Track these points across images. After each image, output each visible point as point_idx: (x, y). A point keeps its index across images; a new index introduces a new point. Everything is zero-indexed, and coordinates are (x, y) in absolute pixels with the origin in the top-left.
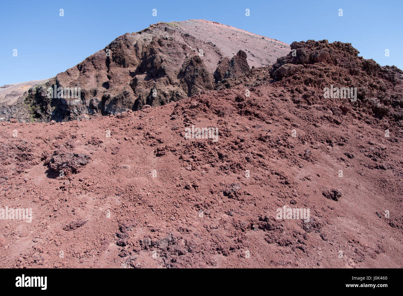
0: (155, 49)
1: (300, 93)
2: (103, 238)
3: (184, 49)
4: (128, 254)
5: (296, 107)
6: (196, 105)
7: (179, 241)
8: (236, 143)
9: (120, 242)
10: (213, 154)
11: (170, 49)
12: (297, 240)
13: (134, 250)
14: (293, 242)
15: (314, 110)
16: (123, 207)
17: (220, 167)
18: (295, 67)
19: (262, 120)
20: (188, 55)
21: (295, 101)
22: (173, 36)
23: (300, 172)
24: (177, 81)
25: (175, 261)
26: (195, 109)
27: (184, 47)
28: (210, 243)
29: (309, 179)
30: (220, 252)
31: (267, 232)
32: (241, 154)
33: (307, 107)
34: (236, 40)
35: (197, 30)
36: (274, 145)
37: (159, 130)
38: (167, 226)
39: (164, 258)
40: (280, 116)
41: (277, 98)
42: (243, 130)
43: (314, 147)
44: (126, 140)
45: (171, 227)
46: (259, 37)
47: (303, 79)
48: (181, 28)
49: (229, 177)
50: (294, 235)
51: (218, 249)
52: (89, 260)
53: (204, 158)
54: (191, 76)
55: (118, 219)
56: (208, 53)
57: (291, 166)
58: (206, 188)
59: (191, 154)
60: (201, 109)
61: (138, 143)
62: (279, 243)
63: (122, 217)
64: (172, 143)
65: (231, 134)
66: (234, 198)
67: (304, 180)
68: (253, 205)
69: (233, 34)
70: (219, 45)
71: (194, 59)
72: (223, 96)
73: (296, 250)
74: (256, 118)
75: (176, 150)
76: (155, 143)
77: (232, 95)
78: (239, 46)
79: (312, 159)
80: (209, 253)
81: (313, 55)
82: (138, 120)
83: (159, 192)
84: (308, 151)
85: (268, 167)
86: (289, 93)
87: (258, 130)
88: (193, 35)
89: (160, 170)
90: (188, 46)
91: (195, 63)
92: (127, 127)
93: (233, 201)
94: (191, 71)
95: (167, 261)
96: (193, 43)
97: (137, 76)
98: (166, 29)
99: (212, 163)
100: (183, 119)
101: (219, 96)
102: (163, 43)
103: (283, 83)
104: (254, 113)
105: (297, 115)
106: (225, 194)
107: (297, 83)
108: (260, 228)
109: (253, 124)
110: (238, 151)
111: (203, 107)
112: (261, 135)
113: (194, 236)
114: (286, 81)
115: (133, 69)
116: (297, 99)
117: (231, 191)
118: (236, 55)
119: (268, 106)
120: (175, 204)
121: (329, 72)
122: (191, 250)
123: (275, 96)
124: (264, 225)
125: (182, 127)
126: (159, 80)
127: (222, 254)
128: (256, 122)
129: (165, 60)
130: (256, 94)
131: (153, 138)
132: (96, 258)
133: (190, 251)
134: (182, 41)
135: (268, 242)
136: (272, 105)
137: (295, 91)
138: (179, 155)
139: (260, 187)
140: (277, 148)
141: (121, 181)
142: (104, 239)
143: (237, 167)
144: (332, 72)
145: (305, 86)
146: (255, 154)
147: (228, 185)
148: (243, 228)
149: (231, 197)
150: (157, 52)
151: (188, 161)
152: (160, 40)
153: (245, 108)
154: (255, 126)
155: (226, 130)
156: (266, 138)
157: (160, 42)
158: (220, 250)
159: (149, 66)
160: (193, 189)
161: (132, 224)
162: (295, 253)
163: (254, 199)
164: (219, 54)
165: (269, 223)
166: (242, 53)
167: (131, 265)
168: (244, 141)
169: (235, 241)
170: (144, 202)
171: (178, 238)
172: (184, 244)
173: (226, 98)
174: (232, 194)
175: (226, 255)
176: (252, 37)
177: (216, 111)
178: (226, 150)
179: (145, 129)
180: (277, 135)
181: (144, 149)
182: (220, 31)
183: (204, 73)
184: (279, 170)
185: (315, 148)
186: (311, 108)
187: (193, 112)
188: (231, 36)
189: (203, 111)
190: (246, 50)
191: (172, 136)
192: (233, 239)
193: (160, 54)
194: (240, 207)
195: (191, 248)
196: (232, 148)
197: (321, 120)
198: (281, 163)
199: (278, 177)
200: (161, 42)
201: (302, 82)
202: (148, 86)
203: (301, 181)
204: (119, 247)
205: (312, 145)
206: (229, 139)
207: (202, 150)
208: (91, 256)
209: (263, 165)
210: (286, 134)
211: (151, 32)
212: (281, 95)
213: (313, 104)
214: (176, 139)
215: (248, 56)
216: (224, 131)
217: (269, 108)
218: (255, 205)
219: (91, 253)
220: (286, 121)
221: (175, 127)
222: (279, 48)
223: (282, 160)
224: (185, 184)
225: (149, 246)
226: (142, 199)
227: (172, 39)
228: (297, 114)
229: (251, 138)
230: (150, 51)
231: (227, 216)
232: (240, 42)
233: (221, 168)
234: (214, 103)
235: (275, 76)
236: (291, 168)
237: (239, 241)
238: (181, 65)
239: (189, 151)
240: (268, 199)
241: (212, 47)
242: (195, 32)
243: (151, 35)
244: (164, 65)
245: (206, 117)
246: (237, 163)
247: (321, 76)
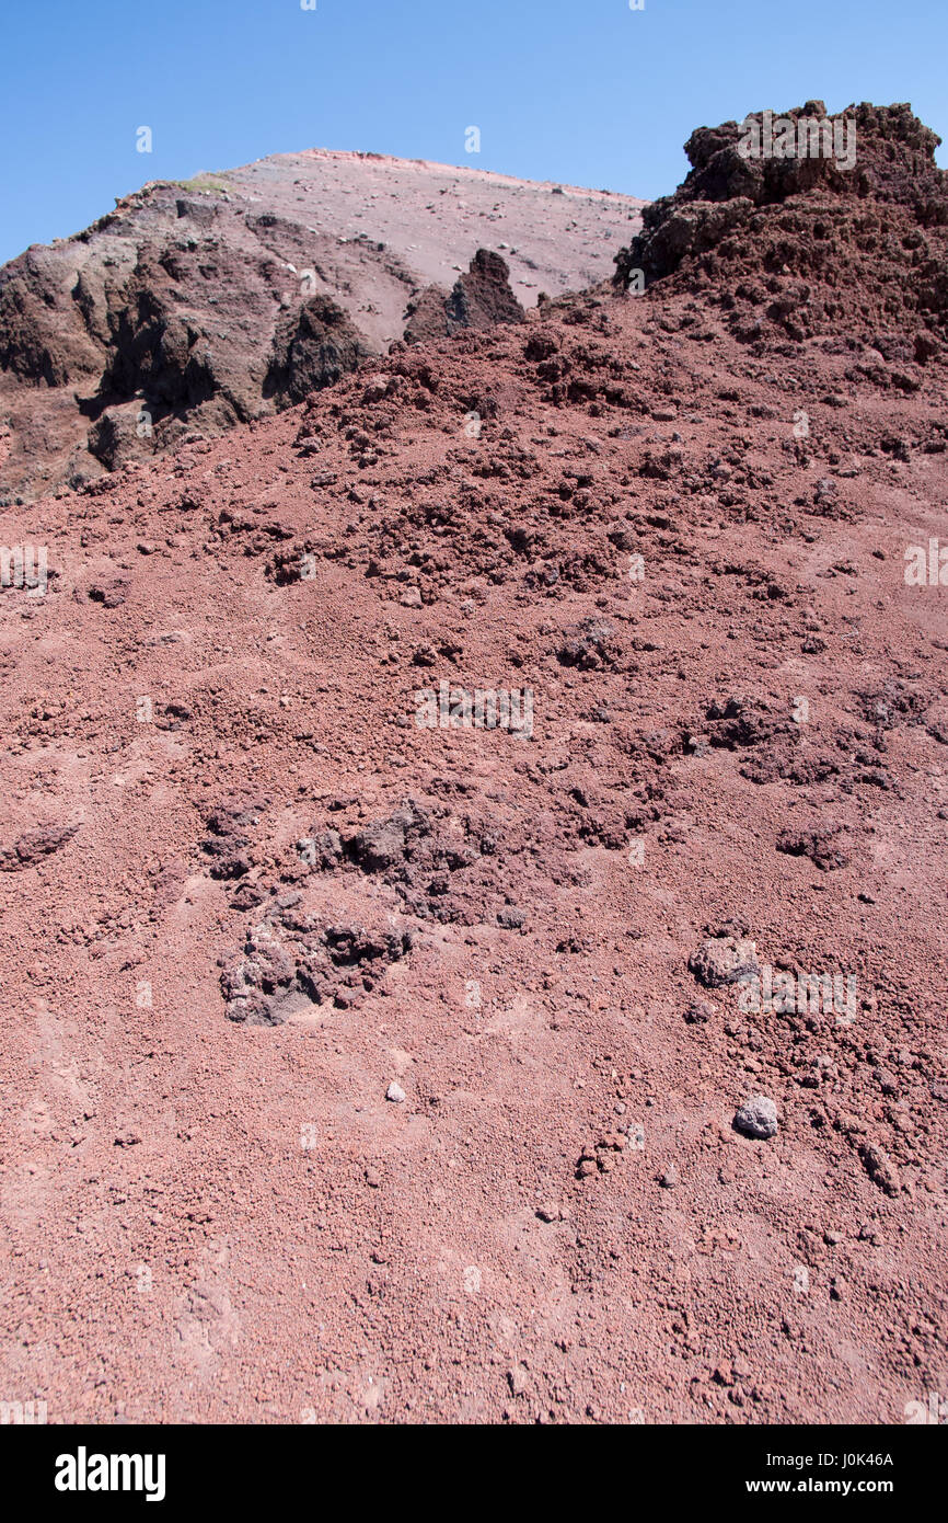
0: (157, 295)
1: (755, 302)
2: (153, 865)
3: (268, 277)
4: (266, 894)
5: (750, 353)
6: (383, 386)
7: (442, 822)
8: (565, 493)
9: (223, 864)
10: (491, 539)
11: (214, 287)
12: (853, 757)
13: (284, 879)
14: (840, 764)
15: (816, 357)
16: (201, 760)
17: (525, 578)
18: (721, 210)
19: (638, 409)
20: (286, 298)
21: (742, 333)
22: (215, 232)
23: (814, 555)
24: (266, 405)
25: (444, 890)
26: (383, 404)
27: (266, 270)
28: (551, 814)
29: (849, 571)
30: (595, 838)
31: (742, 752)
32: (591, 526)
33: (791, 348)
34: (459, 215)
35: (303, 195)
36: (701, 484)
37: (262, 498)
38: (384, 786)
39: (401, 885)
40: (700, 392)
41: (674, 335)
42: (577, 450)
43: (841, 472)
44: (144, 551)
45: (400, 786)
46: (542, 189)
47: (756, 253)
48: (238, 197)
49: (563, 605)
50: (839, 744)
51: (583, 832)
52: (124, 944)
53: (458, 558)
54: (312, 377)
55: (195, 799)
56: (360, 280)
57: (774, 541)
58: (490, 652)
59: (406, 552)
60: (406, 398)
61: (194, 556)
62: (793, 776)
63: (208, 789)
64: (325, 530)
65: (537, 467)
66: (599, 666)
67: (834, 575)
68: (673, 679)
69: (443, 192)
70: (395, 245)
71: (312, 310)
72: (476, 350)
73: (855, 787)
74: (612, 408)
75: (347, 550)
76: (260, 543)
77: (507, 344)
78: (472, 237)
79: (845, 510)
80: (556, 850)
81: (778, 168)
82: (171, 483)
83: (321, 690)
84: (824, 483)
85: (696, 553)
86: (717, 311)
87: (632, 442)
88: (290, 218)
89: (304, 626)
90: (280, 263)
91: (319, 326)
92: (140, 510)
93: (599, 678)
94: (308, 359)
95: (415, 895)
96: (298, 248)
97: (109, 412)
98: (182, 209)
99: (494, 572)
100: (347, 445)
101: (461, 351)
102: (180, 265)
103: (685, 278)
104: (603, 390)
105: (761, 378)
106: (566, 658)
107: (737, 269)
108: (715, 743)
109: (611, 427)
110: (577, 520)
111: (411, 392)
112: (647, 455)
113: (491, 804)
114: (696, 268)
115: (90, 387)
116: (747, 325)
117: (585, 645)
118: (467, 271)
119: (647, 361)
120: (391, 718)
121: (846, 220)
122: (490, 847)
123: (664, 327)
124: (728, 730)
125: (349, 473)
126: (195, 415)
127: (601, 846)
128: (617, 418)
129: (202, 330)
130: (595, 329)
131: (248, 528)
132: (149, 931)
133: (487, 850)
134: (252, 246)
135: (756, 780)
136: (661, 357)
137: (735, 300)
138: (364, 562)
139: (684, 622)
140: (714, 490)
141: (165, 682)
142: (161, 870)
143: (587, 570)
144: (855, 221)
145: (770, 276)
146: (642, 520)
147: (569, 630)
148: (658, 752)
149: (588, 665)
150: (168, 305)
151: (403, 577)
152: (167, 254)
153: (568, 377)
154: (617, 431)
155: (516, 453)
156: (668, 466)
157: (168, 263)
158: (593, 834)
159: (147, 363)
160: (445, 661)
161: (251, 803)
162: (853, 798)
163: (671, 658)
164: (401, 277)
165: (746, 719)
166: (487, 258)
167: (285, 925)
168: (591, 485)
169: (638, 794)
170: (277, 729)
171: (434, 813)
172: (462, 831)
173: (490, 356)
174: (591, 653)
175: (618, 847)
176: (516, 193)
177: (462, 399)
178: (532, 521)
179: (210, 506)
180: (707, 450)
181: (224, 569)
182: (393, 188)
183: (359, 359)
184: (740, 558)
185: (845, 476)
186: (805, 350)
187: (379, 412)
188: (436, 201)
189: (414, 408)
190: (503, 247)
191: (320, 509)
192: (630, 792)
193: (181, 311)
194: (628, 690)
195: (488, 838)
196: (554, 511)
197: (847, 383)
198: (737, 537)
199: (742, 579)
200: (175, 260)
201: (754, 265)
202: (161, 444)
203: (822, 581)
204: (223, 883)
205: (835, 467)
206: (535, 485)
207: (445, 534)
208: (129, 930)
209: (678, 551)
210: (736, 441)
211: (126, 229)
212: (685, 323)
213: (809, 335)
214: (336, 515)
215: (511, 271)
216: (510, 458)
217: (655, 370)
218: (681, 676)
219: (124, 920)
220: (725, 405)
221: (323, 476)
222: (623, 221)
223: (742, 529)
224: (410, 652)
225: (337, 854)
226: (266, 720)
227: (212, 246)
228: (759, 375)
229: (614, 472)
230: (138, 305)
231: (590, 726)
232: (473, 220)
233: (530, 581)
234: (447, 372)
235: (651, 260)
236: (778, 546)
237: (654, 793)
238: (268, 344)
239: (398, 544)
240: (720, 652)
241: (371, 255)
242: (298, 205)
243: (128, 240)
244: (203, 349)
245: (430, 425)
246: (583, 556)
247: (820, 232)
